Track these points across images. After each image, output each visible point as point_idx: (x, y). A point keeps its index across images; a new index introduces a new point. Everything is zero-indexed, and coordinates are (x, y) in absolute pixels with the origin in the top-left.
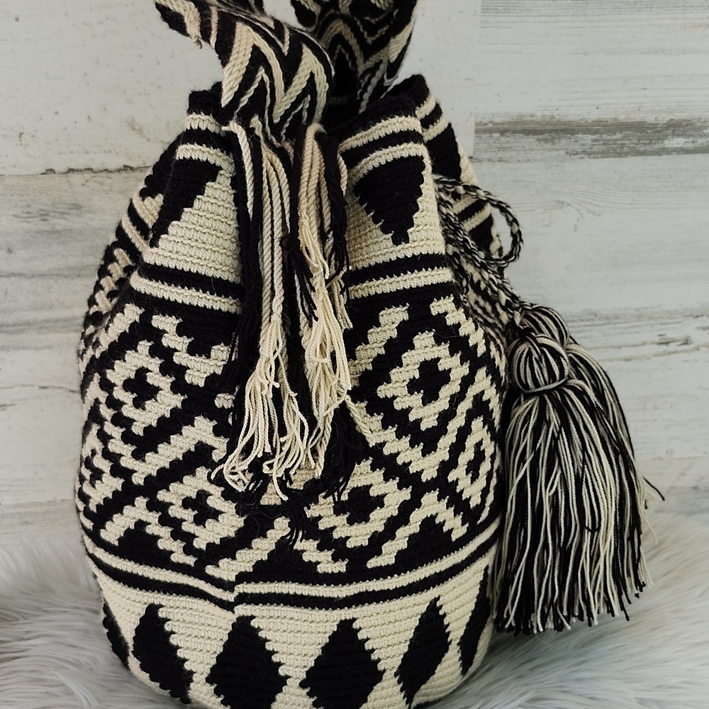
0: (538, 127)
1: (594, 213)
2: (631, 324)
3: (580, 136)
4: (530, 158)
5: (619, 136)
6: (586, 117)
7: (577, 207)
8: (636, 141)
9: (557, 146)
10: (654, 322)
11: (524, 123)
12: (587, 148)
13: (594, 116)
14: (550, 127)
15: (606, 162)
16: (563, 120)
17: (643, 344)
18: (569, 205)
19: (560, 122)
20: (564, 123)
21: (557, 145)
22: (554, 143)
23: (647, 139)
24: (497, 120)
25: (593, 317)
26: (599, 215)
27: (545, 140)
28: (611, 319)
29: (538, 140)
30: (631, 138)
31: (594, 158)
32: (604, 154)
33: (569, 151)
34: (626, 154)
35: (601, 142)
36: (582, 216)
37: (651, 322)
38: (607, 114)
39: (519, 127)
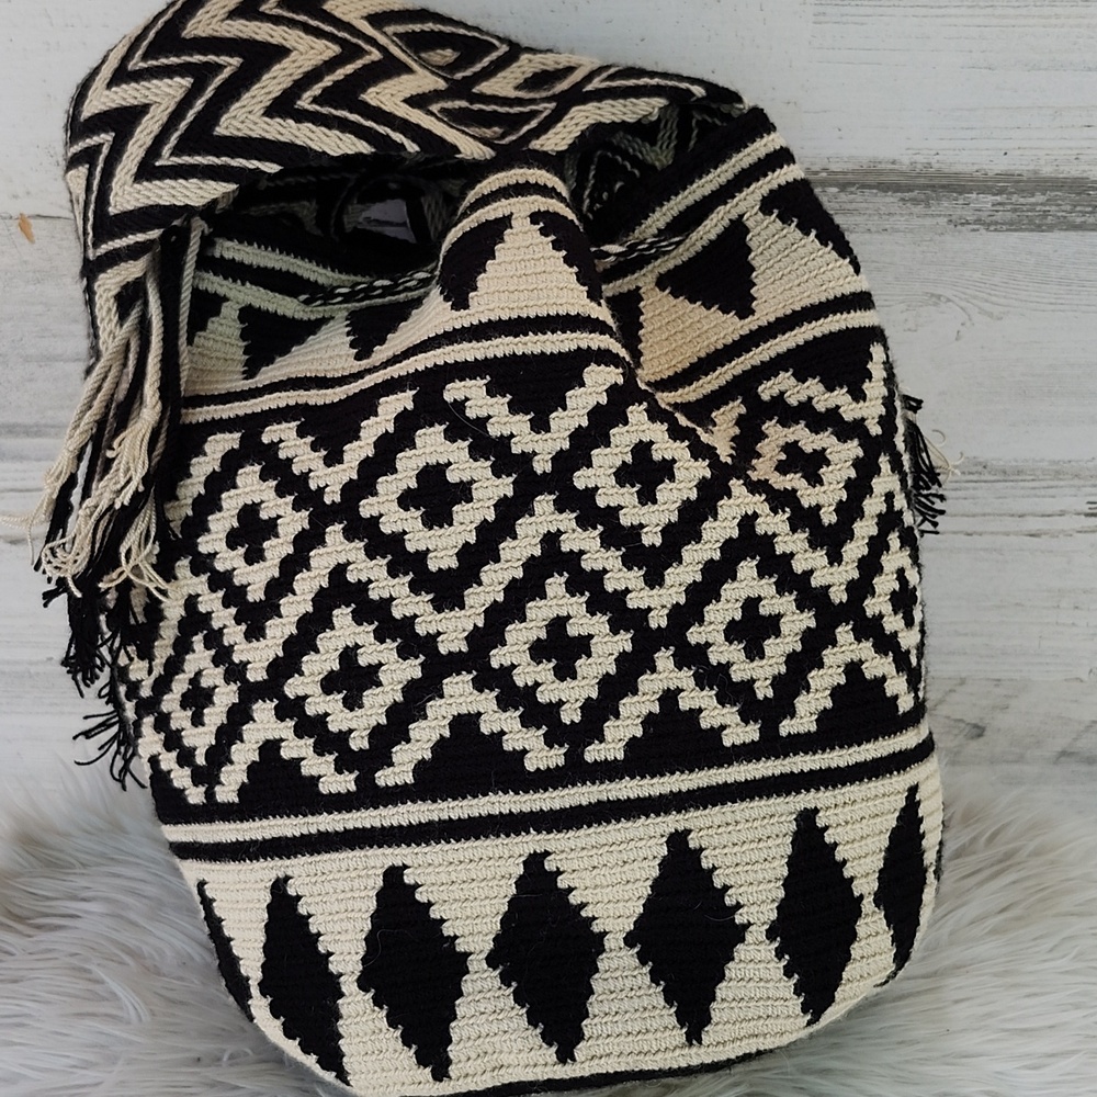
0: (903, 180)
1: (990, 315)
2: (1044, 484)
3: (974, 196)
4: (888, 226)
5: (1039, 198)
6: (985, 167)
7: (963, 304)
8: (1069, 208)
9: (933, 210)
10: (1082, 482)
11: (880, 173)
12: (984, 215)
13: (999, 165)
14: (922, 181)
15: (1014, 238)
16: (946, 171)
17: (1062, 514)
18: (949, 300)
19: (940, 174)
20: (947, 176)
21: (933, 208)
22: (928, 206)
23: (1090, 206)
24: (834, 167)
25: (980, 468)
26: (1001, 319)
27: (915, 201)
28: (1009, 474)
29: (903, 199)
30: (1059, 202)
31: (996, 230)
32: (1013, 226)
33: (953, 218)
34: (1051, 228)
35: (1009, 207)
36: (970, 319)
37: (1076, 482)
38: (1019, 164)
39: (871, 179)
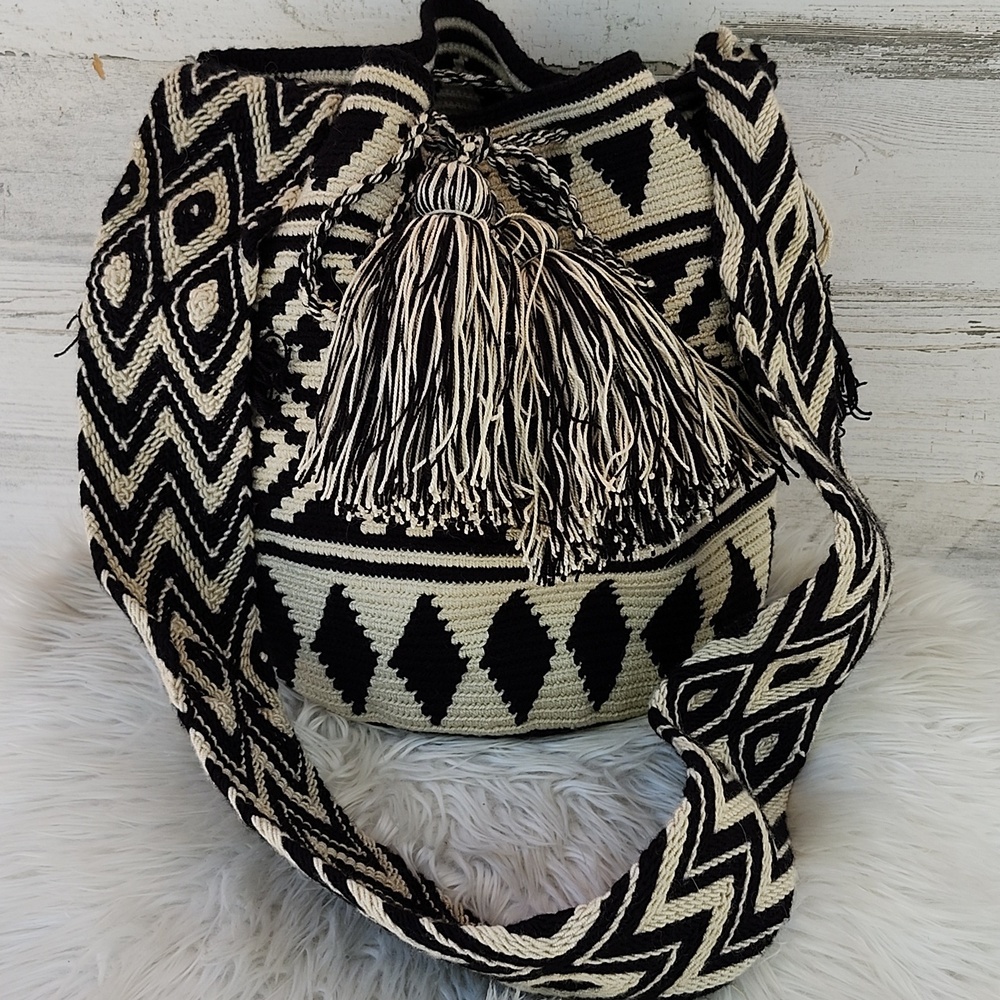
0: (807, 33)
1: (883, 152)
2: (932, 304)
3: (867, 47)
4: (795, 73)
5: (921, 49)
6: (876, 22)
7: (860, 142)
8: (947, 59)
9: (833, 59)
10: (964, 303)
11: (788, 26)
12: (875, 64)
13: (888, 21)
14: (823, 33)
15: (901, 84)
16: (843, 25)
17: (948, 331)
18: (848, 139)
19: (838, 28)
20: (844, 29)
21: (833, 58)
22: (828, 55)
23: (964, 56)
24: (749, 21)
25: (877, 289)
26: (892, 156)
27: (817, 51)
28: (902, 295)
29: (807, 50)
30: (939, 53)
31: (886, 77)
32: (900, 74)
33: (850, 66)
34: (932, 76)
35: (896, 57)
36: (866, 156)
37: (959, 303)
38: (904, 20)
39: (780, 32)
